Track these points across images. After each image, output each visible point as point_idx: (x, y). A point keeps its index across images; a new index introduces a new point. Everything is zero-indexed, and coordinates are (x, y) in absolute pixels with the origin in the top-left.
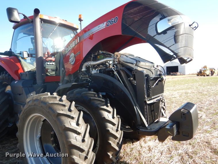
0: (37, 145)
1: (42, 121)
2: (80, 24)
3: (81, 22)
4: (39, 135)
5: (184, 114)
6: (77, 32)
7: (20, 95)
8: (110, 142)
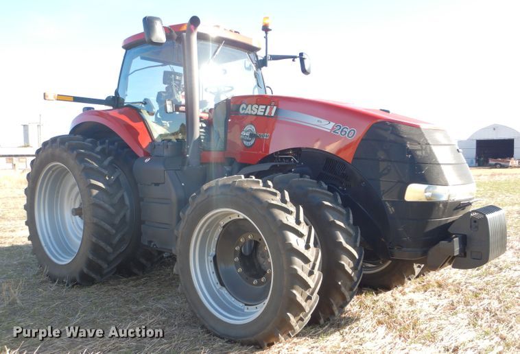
0: (210, 268)
1: (222, 225)
2: (266, 37)
3: (266, 33)
4: (213, 252)
5: (475, 222)
6: (257, 56)
7: (157, 184)
8: (342, 262)
